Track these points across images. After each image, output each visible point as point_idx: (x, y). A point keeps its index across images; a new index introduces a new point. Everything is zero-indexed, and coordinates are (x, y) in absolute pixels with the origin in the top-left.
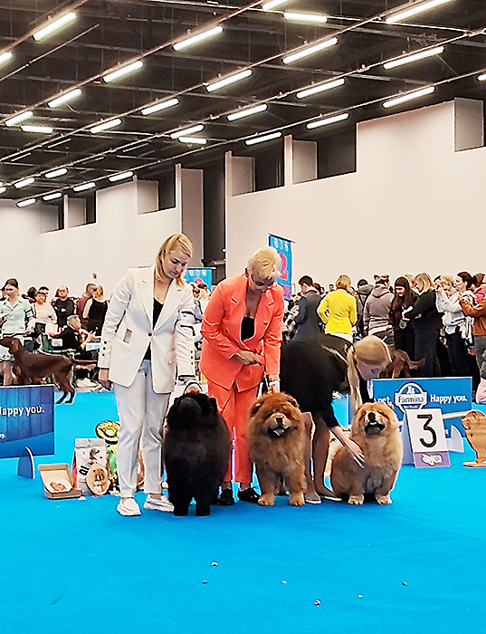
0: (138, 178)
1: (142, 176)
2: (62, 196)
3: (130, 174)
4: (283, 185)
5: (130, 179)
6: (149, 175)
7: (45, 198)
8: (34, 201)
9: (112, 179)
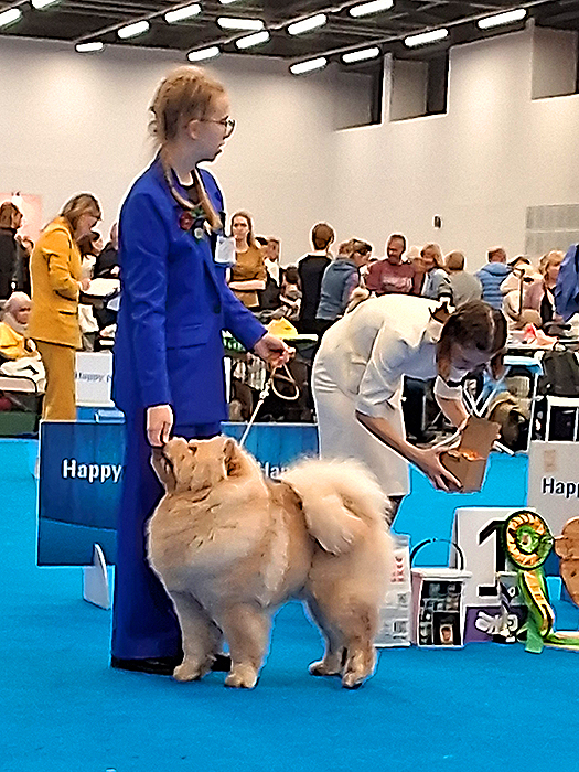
1: (545, 19)
2: (381, 55)
3: (521, 14)
5: (518, 26)
7: (348, 58)
8: (322, 62)
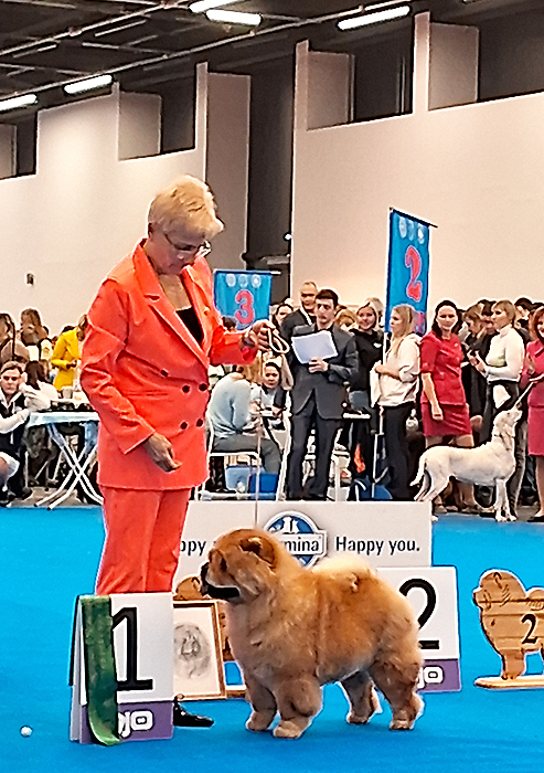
0: (121, 89)
1: (130, 84)
3: (107, 79)
4: (411, 112)
5: (105, 90)
6: (142, 83)
9: (70, 89)
